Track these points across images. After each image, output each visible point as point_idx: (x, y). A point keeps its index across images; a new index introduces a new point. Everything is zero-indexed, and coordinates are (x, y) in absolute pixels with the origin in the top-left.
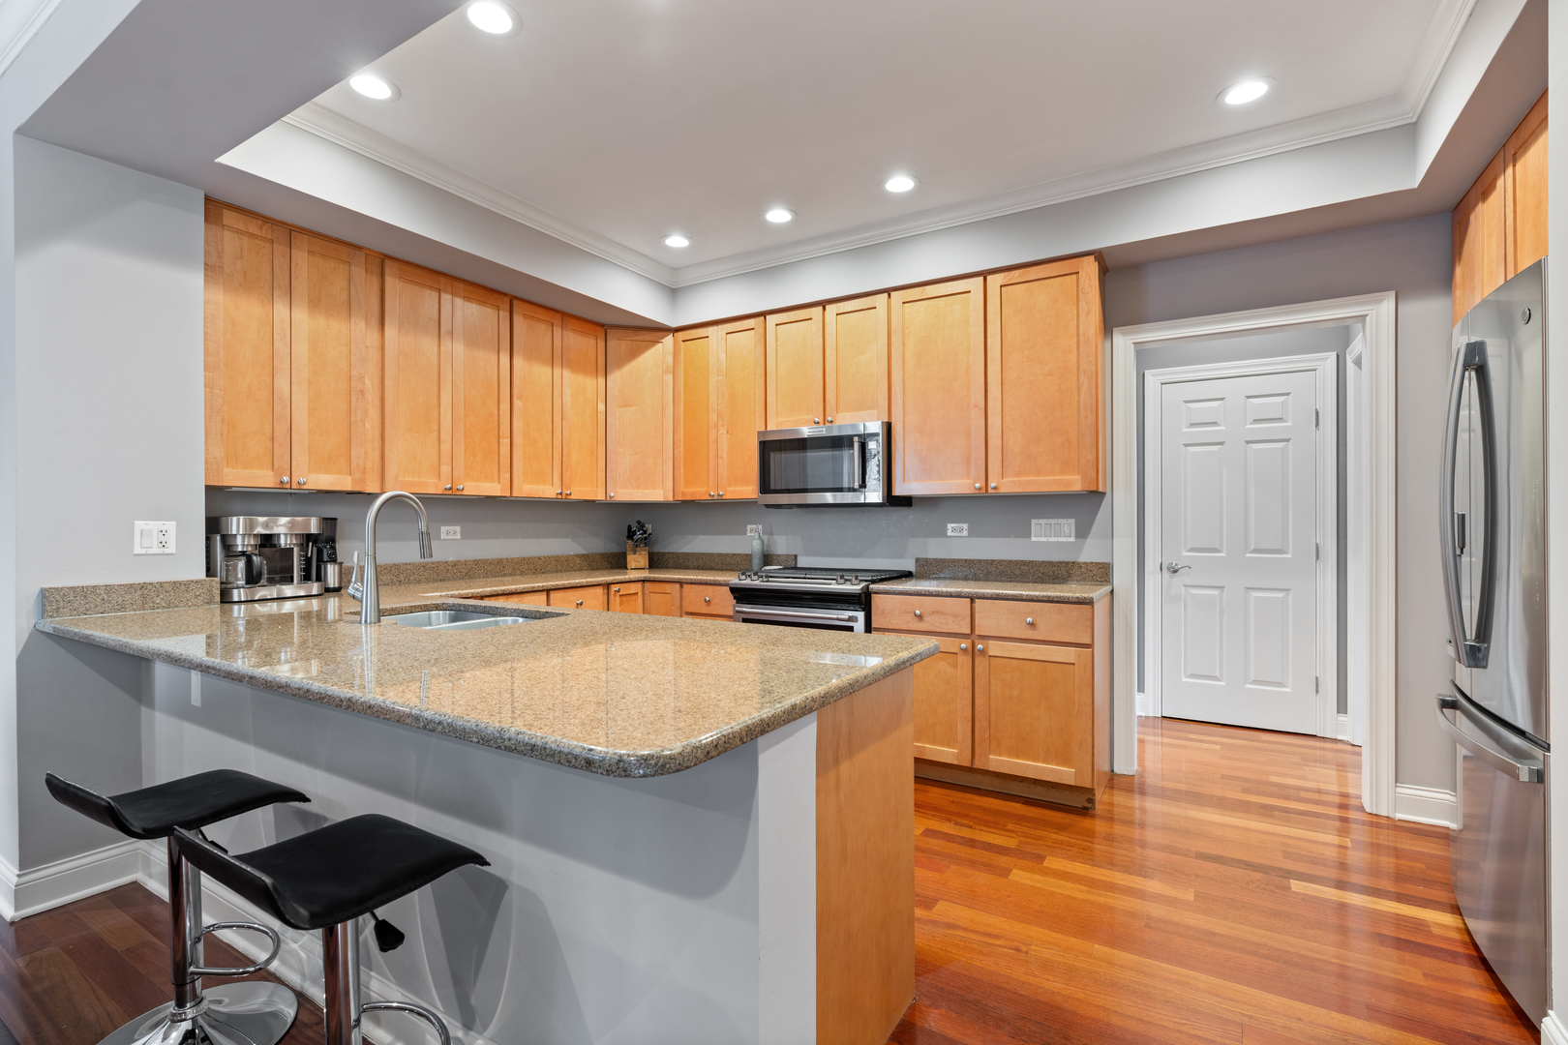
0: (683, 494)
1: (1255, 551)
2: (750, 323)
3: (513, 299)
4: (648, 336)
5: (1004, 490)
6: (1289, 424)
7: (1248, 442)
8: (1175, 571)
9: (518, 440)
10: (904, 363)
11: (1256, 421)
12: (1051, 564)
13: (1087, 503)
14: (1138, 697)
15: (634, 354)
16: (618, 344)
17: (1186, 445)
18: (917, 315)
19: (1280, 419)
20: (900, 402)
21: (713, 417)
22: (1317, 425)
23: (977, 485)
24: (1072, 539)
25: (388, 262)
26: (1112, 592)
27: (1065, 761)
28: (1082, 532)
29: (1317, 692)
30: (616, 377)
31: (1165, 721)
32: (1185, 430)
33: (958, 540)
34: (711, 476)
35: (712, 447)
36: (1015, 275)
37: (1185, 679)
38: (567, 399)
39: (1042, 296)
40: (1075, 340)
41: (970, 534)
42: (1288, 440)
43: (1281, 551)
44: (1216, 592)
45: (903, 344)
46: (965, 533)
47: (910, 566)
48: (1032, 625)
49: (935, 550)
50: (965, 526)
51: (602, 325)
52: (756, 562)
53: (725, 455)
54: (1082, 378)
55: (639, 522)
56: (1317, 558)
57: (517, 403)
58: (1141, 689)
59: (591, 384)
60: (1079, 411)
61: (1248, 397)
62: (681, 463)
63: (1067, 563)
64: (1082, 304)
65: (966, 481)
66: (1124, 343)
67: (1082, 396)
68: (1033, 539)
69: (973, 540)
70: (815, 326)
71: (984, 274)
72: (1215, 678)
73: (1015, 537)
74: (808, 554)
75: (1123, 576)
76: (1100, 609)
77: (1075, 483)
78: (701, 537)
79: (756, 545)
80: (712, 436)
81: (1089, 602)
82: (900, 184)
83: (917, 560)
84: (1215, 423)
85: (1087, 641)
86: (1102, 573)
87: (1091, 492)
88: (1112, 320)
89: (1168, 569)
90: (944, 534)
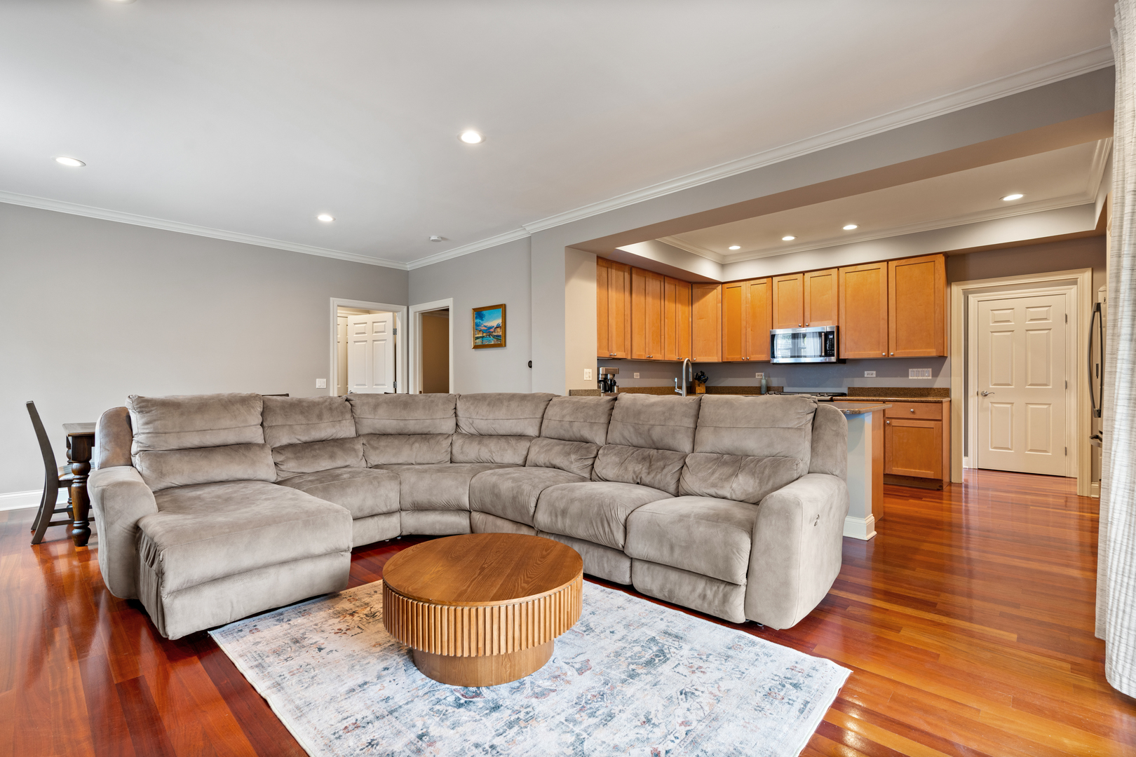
0: (727, 358)
1: (1031, 385)
2: (765, 280)
3: (665, 276)
4: (711, 286)
5: (897, 356)
6: (1050, 321)
7: (1027, 330)
8: (986, 395)
9: (666, 336)
10: (846, 299)
11: (1032, 320)
12: (919, 389)
13: (938, 362)
14: (964, 459)
15: (704, 295)
16: (697, 291)
17: (992, 332)
18: (853, 278)
19: (1046, 319)
20: (844, 317)
21: (744, 323)
22: (1066, 321)
23: (884, 354)
24: (930, 378)
25: (633, 269)
26: (951, 401)
27: (929, 469)
28: (936, 374)
29: (1066, 454)
30: (696, 306)
31: (979, 471)
32: (991, 324)
33: (870, 379)
34: (743, 350)
35: (743, 337)
36: (903, 262)
37: (991, 450)
38: (680, 317)
39: (916, 271)
40: (933, 290)
41: (877, 376)
42: (1050, 329)
43: (1046, 385)
44: (1009, 406)
45: (846, 291)
46: (874, 376)
47: (846, 391)
48: (913, 412)
49: (858, 383)
50: (874, 372)
51: (690, 283)
52: (763, 390)
53: (750, 341)
54: (936, 307)
55: (701, 372)
56: (1066, 388)
57: (666, 320)
58: (966, 454)
59: (687, 309)
60: (935, 321)
61: (1027, 308)
62: (725, 344)
63: (928, 389)
64: (937, 275)
65: (878, 352)
66: (957, 290)
67: (936, 315)
68: (910, 378)
69: (878, 378)
70: (799, 282)
71: (887, 261)
72: (1008, 449)
73: (901, 377)
74: (789, 386)
75: (957, 394)
76: (945, 406)
77: (933, 352)
78: (730, 379)
79: (764, 382)
80: (743, 331)
81: (941, 402)
82: (850, 227)
83: (849, 388)
84: (1008, 321)
85: (940, 418)
86: (946, 392)
87: (940, 356)
88: (950, 279)
89: (982, 394)
90: (863, 376)
